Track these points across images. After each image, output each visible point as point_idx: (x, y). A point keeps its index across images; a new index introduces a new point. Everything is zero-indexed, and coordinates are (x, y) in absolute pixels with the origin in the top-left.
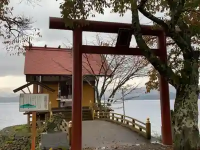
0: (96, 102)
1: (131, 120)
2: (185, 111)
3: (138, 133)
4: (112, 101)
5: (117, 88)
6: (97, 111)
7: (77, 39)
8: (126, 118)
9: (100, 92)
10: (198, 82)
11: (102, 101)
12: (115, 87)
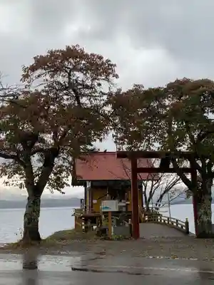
0: (144, 206)
1: (175, 221)
2: (202, 211)
3: (180, 230)
4: (160, 205)
5: (165, 192)
6: (145, 215)
7: (134, 164)
8: (172, 220)
9: (148, 196)
10: (210, 193)
11: (150, 206)
12: (163, 192)
